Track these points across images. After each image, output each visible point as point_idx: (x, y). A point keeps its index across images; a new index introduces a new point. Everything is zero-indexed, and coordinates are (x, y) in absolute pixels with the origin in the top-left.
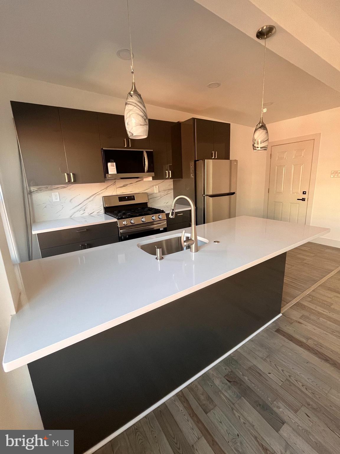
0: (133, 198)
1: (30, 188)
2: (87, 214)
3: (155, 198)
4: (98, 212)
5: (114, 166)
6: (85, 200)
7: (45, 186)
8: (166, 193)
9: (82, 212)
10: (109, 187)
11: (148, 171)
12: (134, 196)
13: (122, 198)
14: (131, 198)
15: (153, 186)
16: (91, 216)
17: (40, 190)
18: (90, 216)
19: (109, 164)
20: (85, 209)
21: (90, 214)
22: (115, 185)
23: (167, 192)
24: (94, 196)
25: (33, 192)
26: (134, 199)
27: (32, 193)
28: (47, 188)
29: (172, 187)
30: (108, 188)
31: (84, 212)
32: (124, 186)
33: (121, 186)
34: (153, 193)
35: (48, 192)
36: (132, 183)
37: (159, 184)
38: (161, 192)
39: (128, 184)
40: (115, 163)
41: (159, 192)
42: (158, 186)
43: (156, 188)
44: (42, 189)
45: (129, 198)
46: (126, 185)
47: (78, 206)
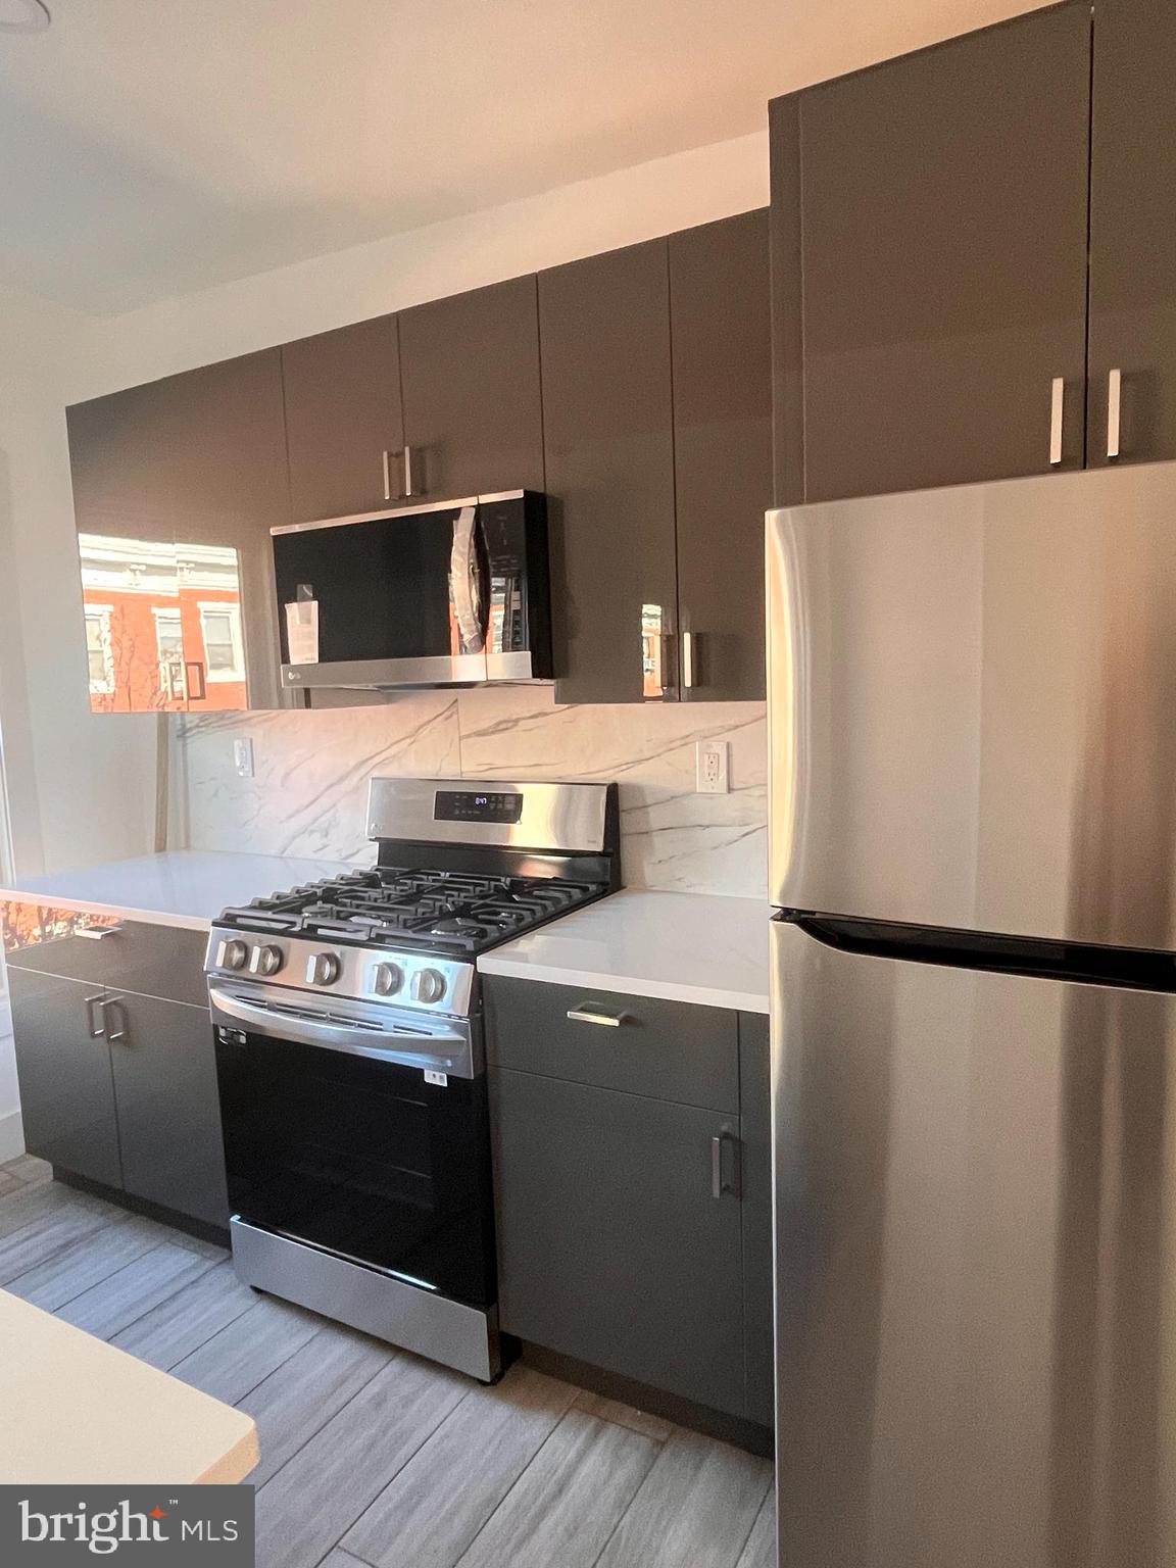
0: (510, 807)
2: (335, 857)
3: (700, 831)
9: (317, 840)
10: (428, 728)
12: (518, 798)
13: (452, 801)
14: (502, 803)
15: (686, 741)
17: (204, 723)
21: (343, 855)
24: (364, 769)
25: (191, 729)
26: (514, 816)
27: (187, 735)
28: (223, 718)
31: (326, 840)
32: (500, 728)
33: (484, 726)
34: (684, 795)
35: (224, 734)
36: (546, 714)
37: (732, 722)
38: (746, 792)
39: (524, 719)
40: (316, 602)
41: (730, 790)
42: (728, 745)
43: (707, 763)
44: (210, 721)
45: (492, 806)
46: (510, 724)
47: (305, 811)
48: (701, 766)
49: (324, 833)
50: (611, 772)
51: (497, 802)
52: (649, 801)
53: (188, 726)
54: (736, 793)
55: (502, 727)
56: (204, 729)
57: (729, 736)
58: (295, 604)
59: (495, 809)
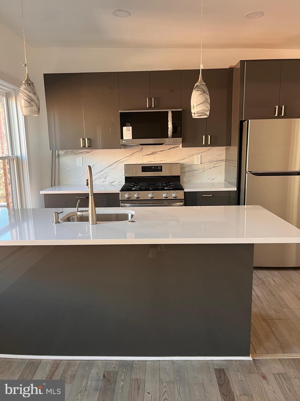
0: (160, 168)
1: (58, 152)
2: (108, 183)
3: (195, 171)
4: (120, 182)
5: (129, 131)
6: (107, 167)
7: (71, 150)
8: (212, 165)
9: (103, 180)
10: (135, 154)
11: (173, 136)
12: (161, 167)
13: (145, 168)
14: (158, 168)
15: (193, 155)
16: (112, 185)
17: (67, 153)
18: (110, 186)
19: (125, 128)
20: (106, 177)
21: (110, 182)
22: (142, 152)
23: (215, 164)
24: (117, 163)
25: (61, 155)
26: (161, 170)
27: (60, 157)
28: (73, 152)
29: (224, 157)
30: (133, 155)
31: (105, 180)
32: (153, 154)
33: (149, 153)
34: (192, 165)
35: (73, 156)
36: (163, 151)
37: (202, 152)
38: (204, 164)
39: (158, 152)
40: (131, 127)
41: (201, 163)
42: (201, 155)
43: (197, 158)
44: (69, 153)
45: (155, 169)
46: (155, 153)
47: (99, 173)
48: (196, 159)
49: (105, 178)
50: (177, 161)
51: (156, 168)
52: (185, 166)
53: (60, 154)
54: (202, 164)
55: (153, 153)
56: (66, 155)
57: (201, 154)
58: (125, 127)
59: (156, 169)
